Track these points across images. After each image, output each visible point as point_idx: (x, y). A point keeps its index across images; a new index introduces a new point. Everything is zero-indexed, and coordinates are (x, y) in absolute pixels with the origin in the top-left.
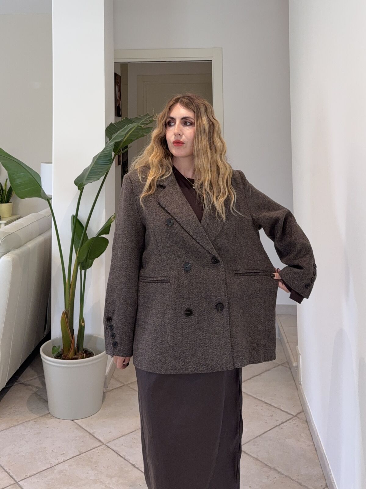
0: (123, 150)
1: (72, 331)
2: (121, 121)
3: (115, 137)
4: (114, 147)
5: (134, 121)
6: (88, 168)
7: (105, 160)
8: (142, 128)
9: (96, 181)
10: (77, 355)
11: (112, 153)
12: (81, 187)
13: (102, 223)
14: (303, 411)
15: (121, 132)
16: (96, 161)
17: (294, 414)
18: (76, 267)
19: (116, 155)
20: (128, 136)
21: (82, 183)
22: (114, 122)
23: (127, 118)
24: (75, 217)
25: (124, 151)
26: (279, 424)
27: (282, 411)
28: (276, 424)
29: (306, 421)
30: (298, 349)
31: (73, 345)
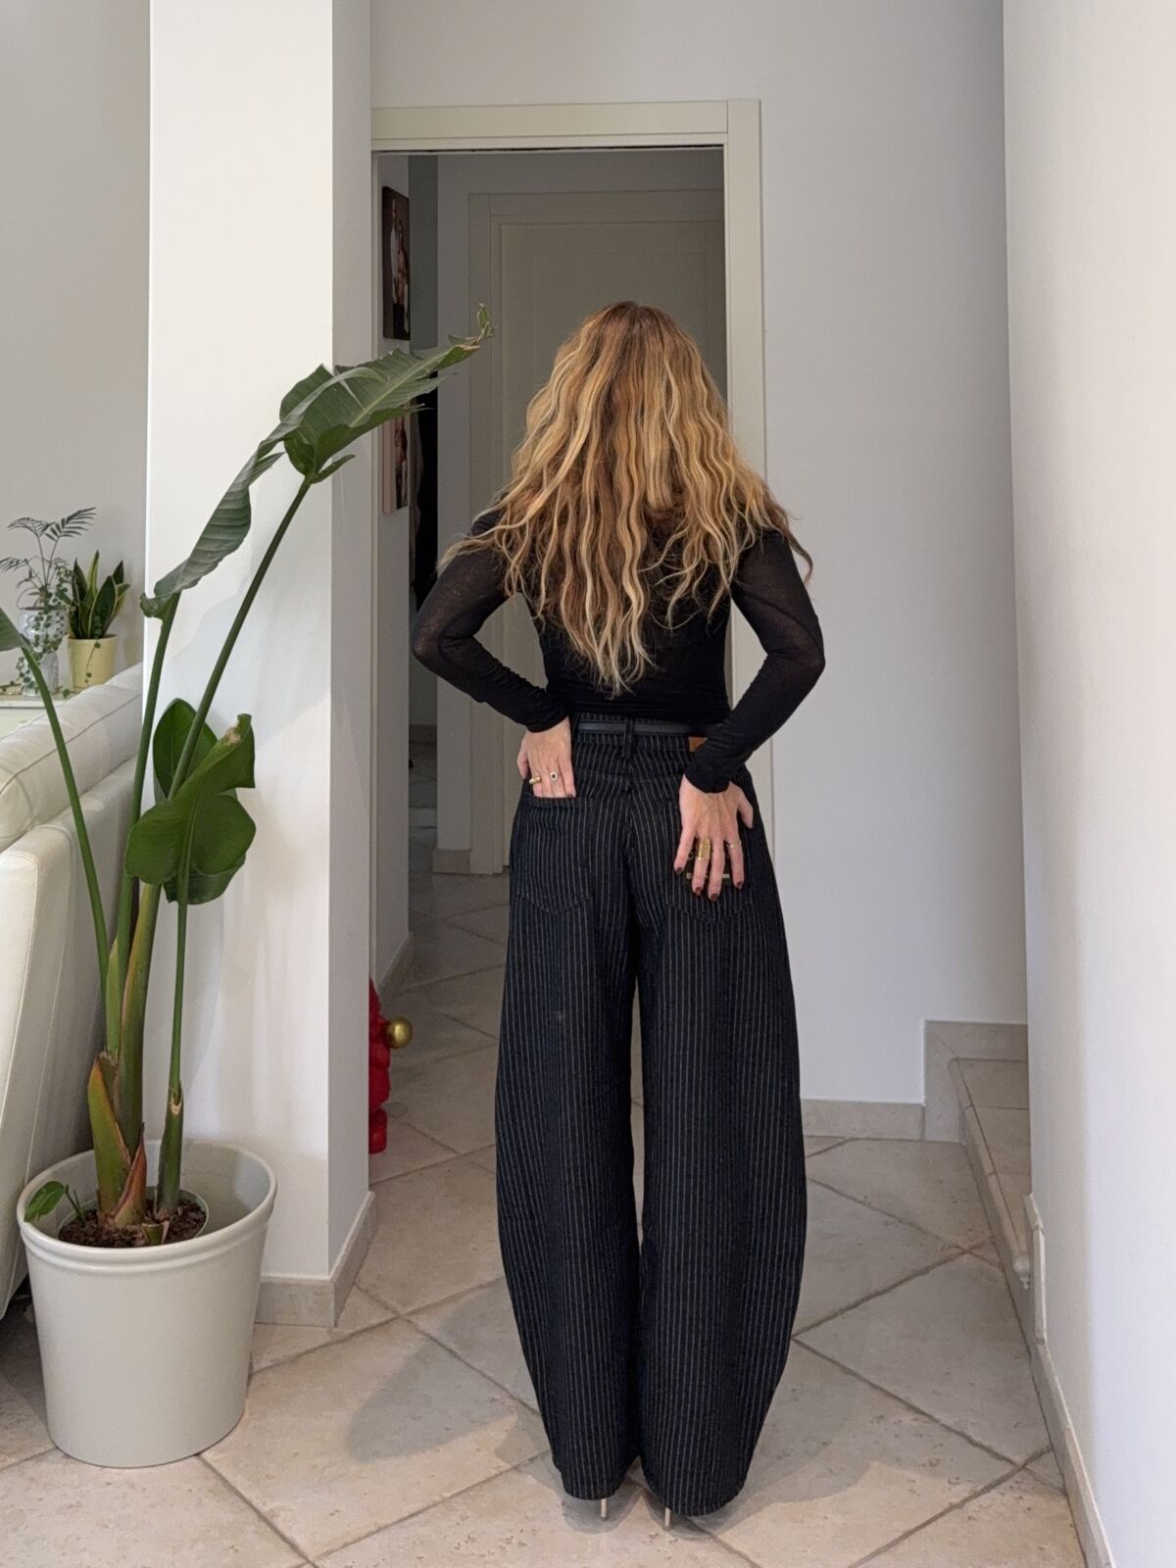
14: (1051, 1448)
17: (1019, 1460)
26: (960, 1500)
27: (970, 1447)
28: (949, 1501)
29: (1065, 1493)
30: (1032, 1206)
31: (135, 1183)
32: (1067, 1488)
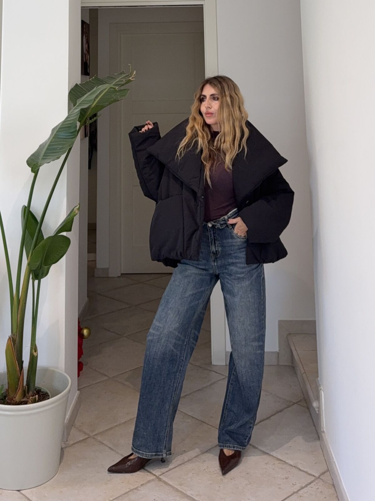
0: (91, 119)
1: (21, 363)
2: (89, 81)
3: (82, 102)
4: (79, 114)
5: (105, 81)
6: (46, 142)
7: (67, 133)
8: (115, 91)
9: (56, 161)
10: (27, 397)
11: (76, 123)
12: (36, 168)
13: (62, 217)
14: (328, 471)
15: (89, 95)
16: (55, 135)
17: (317, 475)
18: (26, 276)
19: (82, 126)
20: (97, 100)
21: (37, 163)
22: (80, 83)
23: (97, 78)
24: (27, 208)
25: (93, 120)
26: (297, 490)
27: (300, 471)
28: (293, 491)
29: (334, 485)
30: (319, 383)
31: (21, 384)
32: (334, 483)
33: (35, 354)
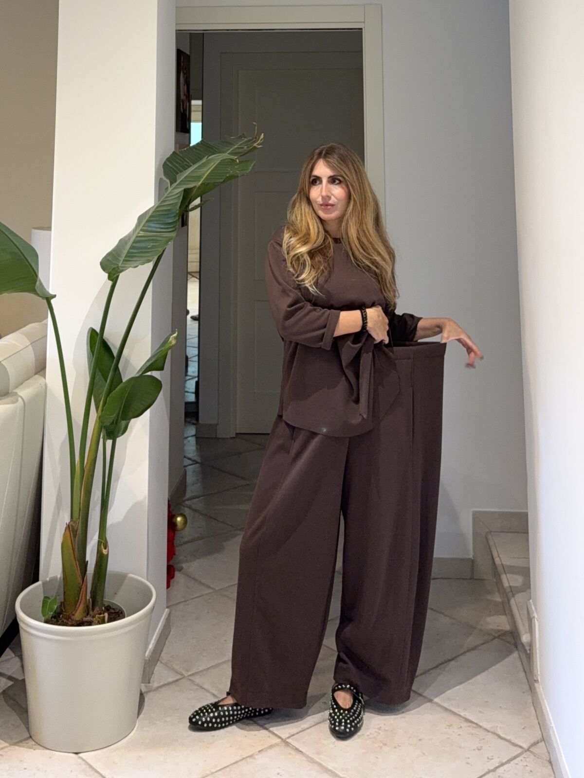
1: (84, 565)
2: (194, 147)
3: (184, 178)
5: (218, 148)
8: (233, 163)
10: (91, 616)
12: (114, 274)
14: (543, 739)
15: (195, 169)
16: (144, 225)
17: (525, 746)
18: (95, 435)
21: (116, 267)
24: (98, 335)
26: (493, 768)
27: (499, 739)
28: (488, 768)
30: (531, 607)
31: (84, 595)
32: (552, 760)
33: (105, 552)
